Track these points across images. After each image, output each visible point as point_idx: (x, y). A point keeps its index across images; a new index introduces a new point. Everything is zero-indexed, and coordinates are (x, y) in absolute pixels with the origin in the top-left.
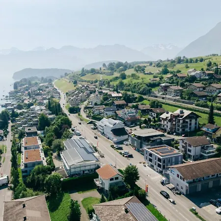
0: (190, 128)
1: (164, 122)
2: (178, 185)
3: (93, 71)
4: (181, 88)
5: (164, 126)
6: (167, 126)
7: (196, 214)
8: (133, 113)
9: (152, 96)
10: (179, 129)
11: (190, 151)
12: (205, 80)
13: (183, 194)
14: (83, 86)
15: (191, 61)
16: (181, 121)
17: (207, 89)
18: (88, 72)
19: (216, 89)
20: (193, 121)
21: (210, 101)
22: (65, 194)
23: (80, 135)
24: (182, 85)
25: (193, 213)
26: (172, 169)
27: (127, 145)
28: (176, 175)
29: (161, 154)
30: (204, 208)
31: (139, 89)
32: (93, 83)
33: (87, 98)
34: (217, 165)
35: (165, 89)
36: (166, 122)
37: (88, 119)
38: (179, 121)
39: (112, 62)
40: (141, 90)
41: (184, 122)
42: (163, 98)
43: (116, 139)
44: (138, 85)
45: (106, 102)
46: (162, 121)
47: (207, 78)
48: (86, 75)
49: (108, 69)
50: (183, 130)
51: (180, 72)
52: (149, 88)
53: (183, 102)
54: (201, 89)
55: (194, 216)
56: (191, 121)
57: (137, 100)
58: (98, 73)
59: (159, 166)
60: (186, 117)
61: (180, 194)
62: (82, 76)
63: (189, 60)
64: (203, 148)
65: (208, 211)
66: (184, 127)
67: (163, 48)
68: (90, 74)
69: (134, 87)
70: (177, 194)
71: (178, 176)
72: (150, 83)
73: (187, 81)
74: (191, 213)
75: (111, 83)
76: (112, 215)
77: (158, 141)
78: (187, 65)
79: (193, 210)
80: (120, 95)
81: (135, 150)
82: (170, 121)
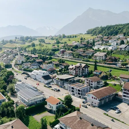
0: (85, 73)
1: (71, 70)
2: (92, 102)
3: (11, 42)
4: (72, 52)
5: (71, 72)
6: (73, 73)
7: (107, 115)
8: (51, 66)
9: (56, 57)
10: (80, 74)
11: (92, 84)
12: (83, 47)
13: (96, 107)
14: (8, 51)
15: (71, 37)
16: (81, 70)
17: (86, 52)
18: (7, 42)
19: (91, 52)
20: (87, 69)
21: (89, 58)
22: (30, 117)
23: (21, 81)
24: (72, 50)
25: (106, 115)
26: (89, 95)
27: (53, 85)
28: (92, 97)
29: (79, 87)
30: (109, 112)
31: (47, 53)
32: (13, 49)
33: (14, 58)
34: (109, 90)
35: (63, 52)
36: (72, 71)
37: (20, 71)
38: (80, 70)
39: (22, 36)
40: (49, 53)
41: (83, 70)
42: (63, 57)
43: (46, 82)
44: (46, 50)
45: (29, 60)
46: (70, 70)
47: (83, 46)
48: (6, 44)
49: (21, 41)
50: (82, 74)
51: (66, 43)
52: (53, 52)
53: (75, 59)
54: (83, 52)
55: (107, 116)
56: (85, 69)
57: (48, 59)
58: (15, 43)
59: (79, 94)
60: (83, 67)
61: (95, 107)
62: (4, 45)
63: (69, 36)
64: (98, 82)
65: (112, 113)
66: (82, 72)
67: (48, 29)
68: (9, 43)
69: (44, 51)
70: (94, 107)
71: (93, 98)
72: (53, 49)
73: (73, 48)
74: (105, 115)
75: (27, 49)
76: (73, 122)
77: (72, 81)
78: (69, 39)
79: (105, 114)
80: (37, 56)
81: (59, 87)
82: (75, 69)
